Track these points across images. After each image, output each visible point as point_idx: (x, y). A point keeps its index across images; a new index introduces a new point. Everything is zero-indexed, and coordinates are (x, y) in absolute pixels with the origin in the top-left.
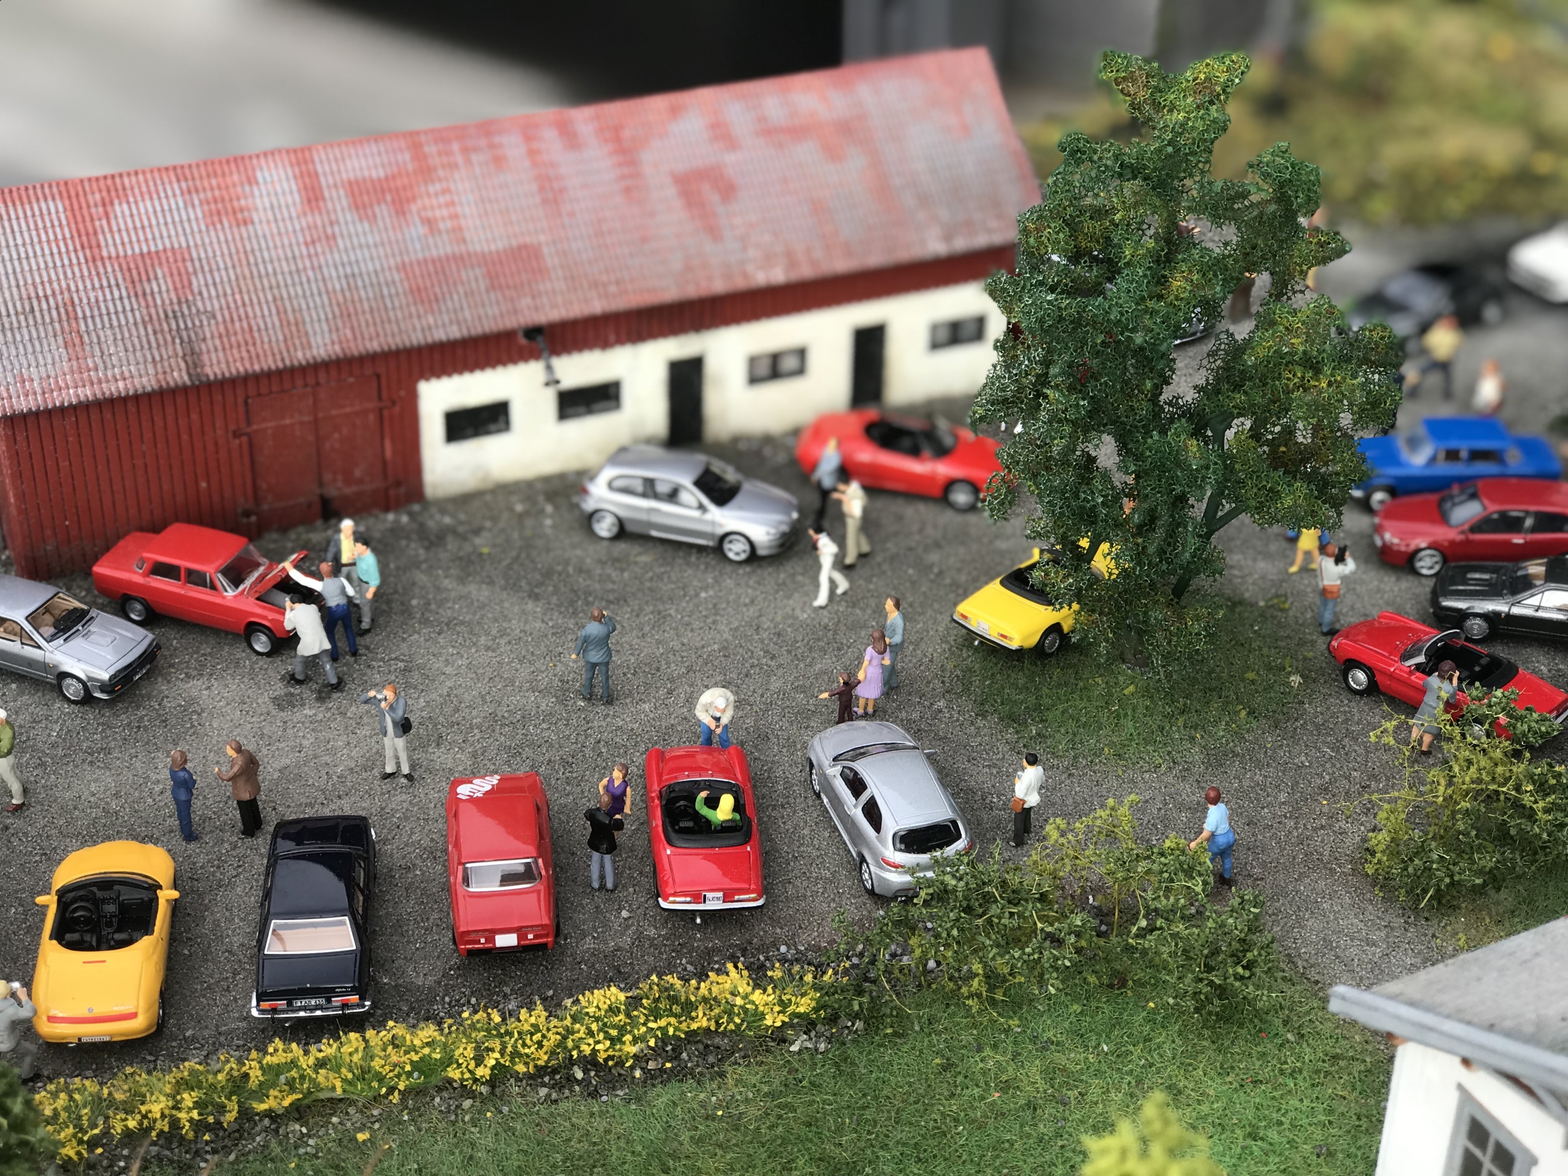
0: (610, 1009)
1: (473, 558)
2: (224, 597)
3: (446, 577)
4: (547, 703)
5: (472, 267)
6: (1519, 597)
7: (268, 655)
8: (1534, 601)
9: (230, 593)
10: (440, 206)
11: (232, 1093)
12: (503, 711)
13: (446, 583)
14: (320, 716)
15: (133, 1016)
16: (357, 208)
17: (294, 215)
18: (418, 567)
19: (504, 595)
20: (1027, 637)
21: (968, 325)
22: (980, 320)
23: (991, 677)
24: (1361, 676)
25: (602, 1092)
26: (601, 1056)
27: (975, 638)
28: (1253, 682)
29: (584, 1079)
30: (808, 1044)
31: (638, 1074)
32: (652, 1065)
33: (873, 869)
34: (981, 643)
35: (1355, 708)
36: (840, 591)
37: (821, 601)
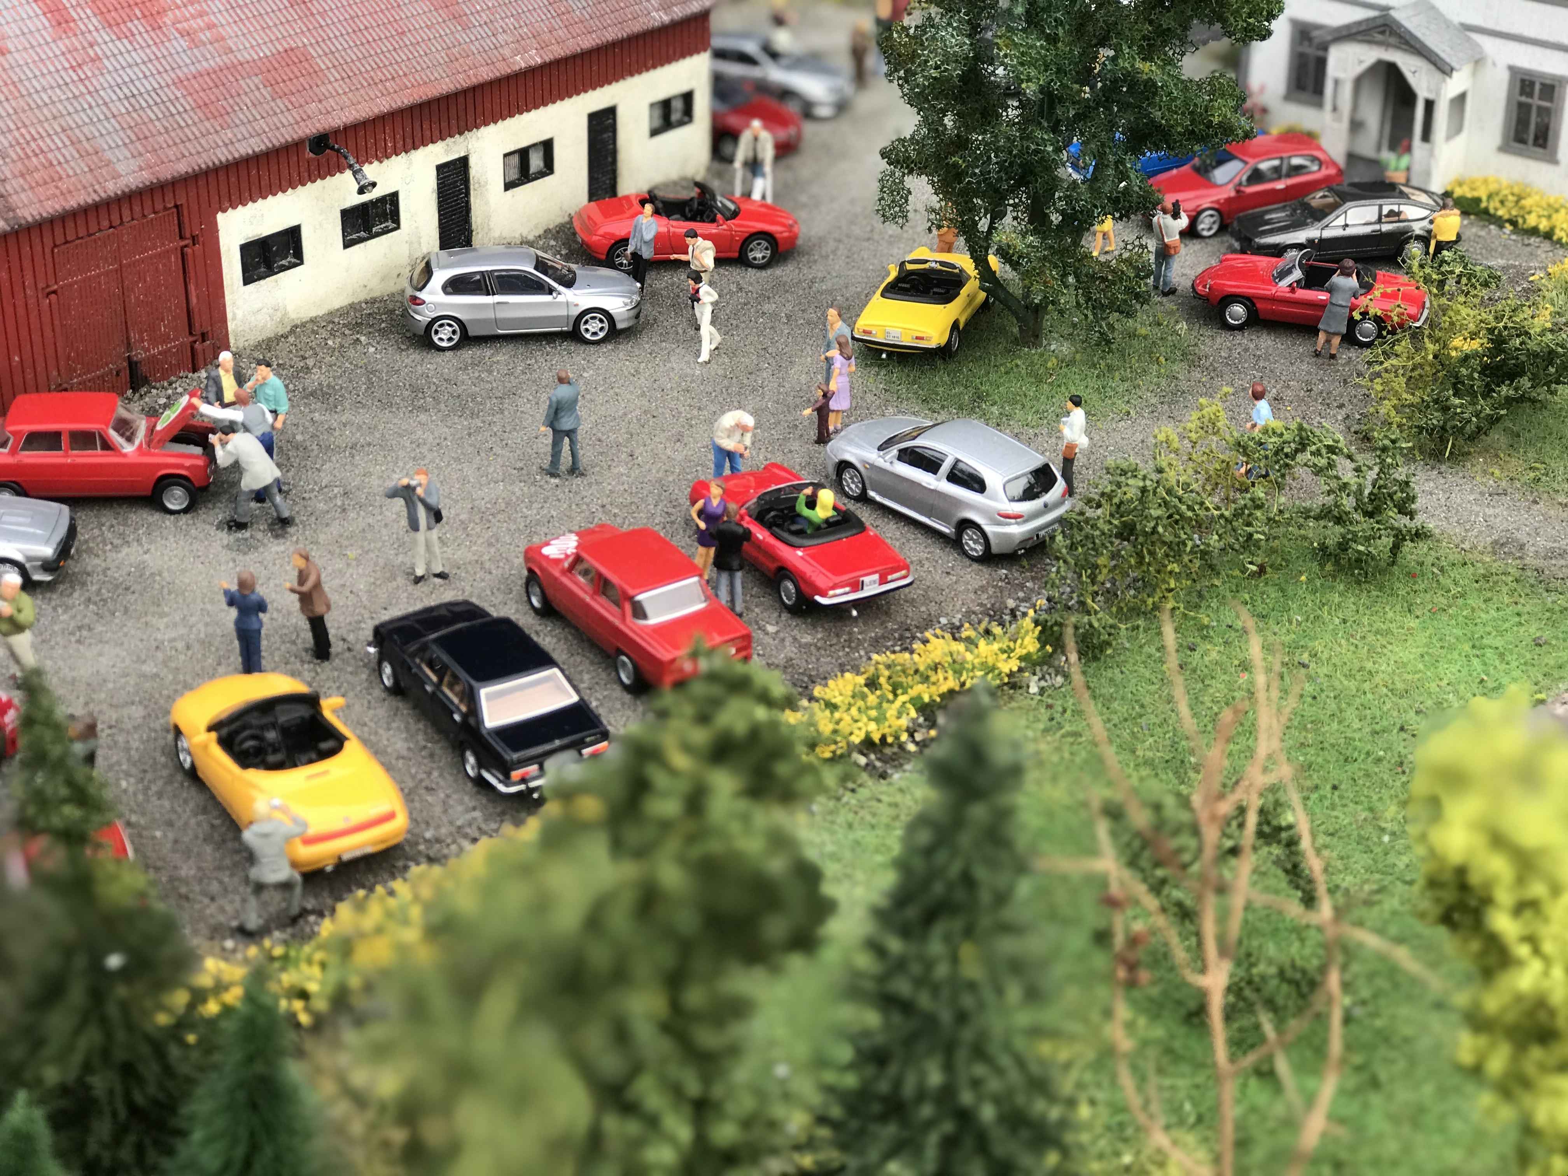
0: (854, 695)
2: (125, 455)
4: (519, 489)
5: (249, 77)
6: (1325, 221)
7: (185, 511)
8: (1340, 221)
9: (128, 449)
10: (193, 17)
15: (390, 816)
16: (110, 26)
17: (49, 39)
19: (388, 414)
20: (942, 334)
21: (678, 105)
22: (688, 98)
23: (914, 382)
24: (1238, 310)
25: (889, 771)
26: (876, 738)
27: (882, 351)
28: (1145, 337)
29: (867, 765)
30: (1043, 683)
31: (912, 747)
32: (918, 737)
33: (988, 529)
34: (890, 354)
35: (1243, 340)
36: (713, 347)
37: (704, 356)
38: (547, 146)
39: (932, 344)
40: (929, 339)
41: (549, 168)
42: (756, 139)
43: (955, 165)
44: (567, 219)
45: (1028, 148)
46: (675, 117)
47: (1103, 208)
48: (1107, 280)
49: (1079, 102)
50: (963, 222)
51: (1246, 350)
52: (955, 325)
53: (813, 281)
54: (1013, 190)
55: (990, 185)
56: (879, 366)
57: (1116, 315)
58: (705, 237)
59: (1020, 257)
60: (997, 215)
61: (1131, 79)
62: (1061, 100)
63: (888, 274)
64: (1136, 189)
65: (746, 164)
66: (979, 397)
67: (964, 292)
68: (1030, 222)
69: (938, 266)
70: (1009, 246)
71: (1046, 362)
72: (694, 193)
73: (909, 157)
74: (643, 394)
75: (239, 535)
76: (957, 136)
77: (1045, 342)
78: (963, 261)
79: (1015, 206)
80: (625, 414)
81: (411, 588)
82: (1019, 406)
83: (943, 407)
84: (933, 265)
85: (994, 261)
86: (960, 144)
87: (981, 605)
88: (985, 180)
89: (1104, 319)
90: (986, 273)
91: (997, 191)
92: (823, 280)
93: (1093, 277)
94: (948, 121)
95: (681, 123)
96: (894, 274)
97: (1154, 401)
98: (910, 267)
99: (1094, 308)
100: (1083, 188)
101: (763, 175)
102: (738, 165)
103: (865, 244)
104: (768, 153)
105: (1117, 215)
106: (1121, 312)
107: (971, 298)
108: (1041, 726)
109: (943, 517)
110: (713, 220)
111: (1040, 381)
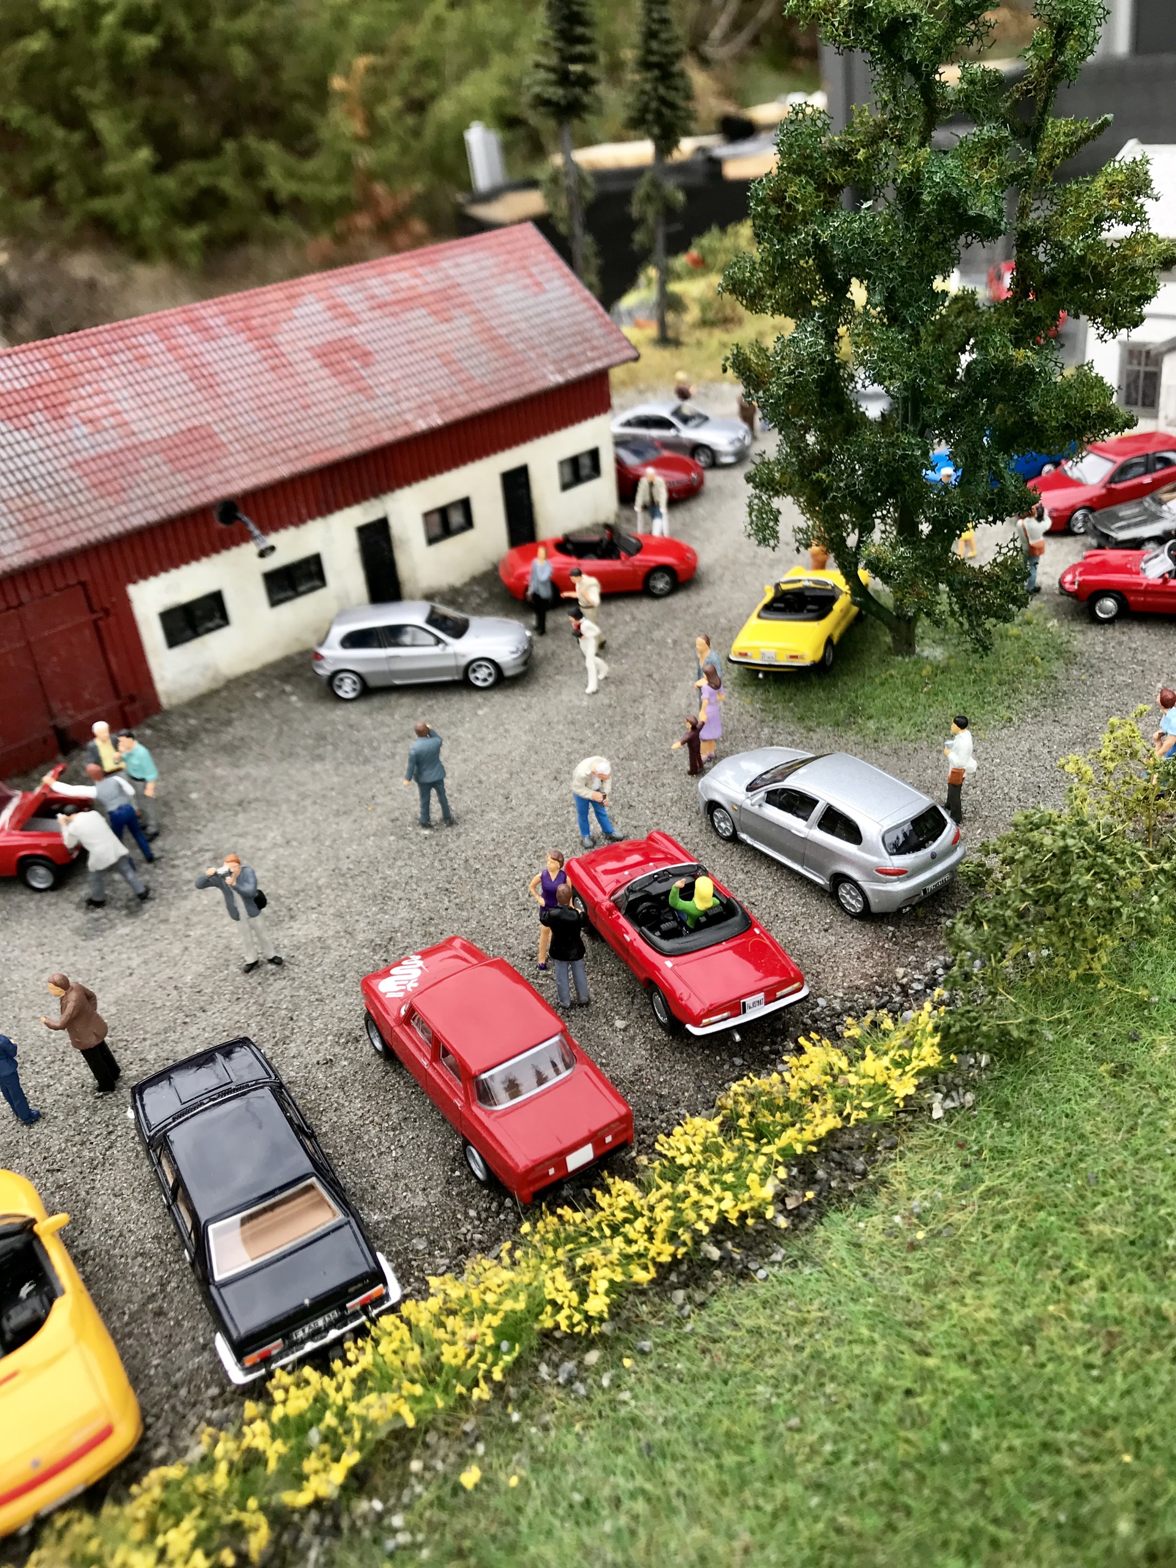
0: (706, 1149)
1: (236, 743)
3: (216, 766)
4: (388, 843)
5: (150, 456)
7: (52, 888)
11: (244, 1497)
12: (345, 865)
13: (219, 771)
14: (139, 932)
15: (107, 1432)
18: (183, 767)
19: (285, 765)
20: (815, 652)
21: (586, 462)
22: (594, 454)
23: (790, 700)
24: (1109, 604)
25: (753, 1266)
26: (733, 1217)
27: (758, 672)
28: (1018, 638)
29: (722, 1258)
30: (949, 1104)
31: (782, 1222)
32: (791, 1204)
33: (866, 886)
34: (766, 673)
35: (1114, 633)
36: (601, 676)
37: (592, 687)
38: (465, 504)
39: (807, 662)
40: (802, 657)
41: (468, 523)
42: (651, 484)
43: (820, 481)
44: (489, 567)
45: (894, 454)
46: (585, 471)
47: (977, 512)
48: (982, 585)
49: (945, 403)
50: (831, 539)
51: (1120, 643)
52: (829, 641)
53: (699, 607)
54: (881, 503)
55: (856, 498)
56: (757, 686)
57: (993, 620)
58: (590, 574)
59: (890, 570)
60: (866, 528)
61: (1004, 369)
62: (926, 402)
63: (764, 595)
64: (1012, 488)
65: (645, 508)
66: (855, 711)
67: (837, 607)
68: (900, 533)
69: (812, 585)
70: (879, 560)
71: (921, 669)
72: (606, 535)
73: (773, 479)
74: (531, 730)
75: (95, 915)
76: (820, 451)
77: (918, 649)
78: (833, 577)
79: (883, 518)
80: (510, 752)
81: (241, 979)
82: (895, 719)
83: (819, 724)
84: (807, 584)
85: (864, 575)
86: (824, 459)
87: (865, 976)
88: (850, 494)
89: (979, 625)
90: (859, 590)
91: (862, 503)
92: (709, 604)
93: (966, 585)
94: (811, 439)
95: (590, 478)
96: (770, 595)
97: (1035, 704)
98: (784, 587)
99: (969, 615)
100: (956, 491)
101: (660, 515)
102: (638, 508)
103: (748, 569)
104: (662, 497)
105: (991, 519)
106: (998, 618)
107: (845, 612)
108: (950, 1180)
109: (818, 869)
110: (619, 557)
111: (915, 690)
